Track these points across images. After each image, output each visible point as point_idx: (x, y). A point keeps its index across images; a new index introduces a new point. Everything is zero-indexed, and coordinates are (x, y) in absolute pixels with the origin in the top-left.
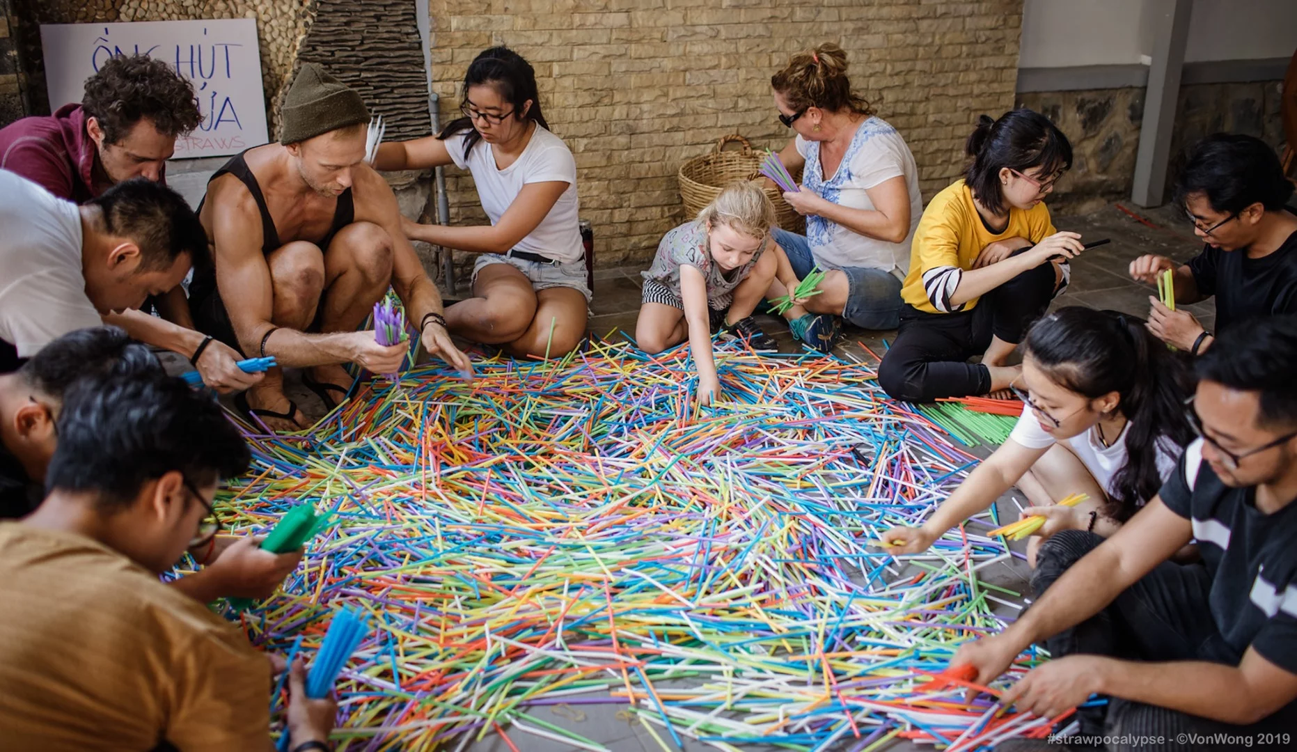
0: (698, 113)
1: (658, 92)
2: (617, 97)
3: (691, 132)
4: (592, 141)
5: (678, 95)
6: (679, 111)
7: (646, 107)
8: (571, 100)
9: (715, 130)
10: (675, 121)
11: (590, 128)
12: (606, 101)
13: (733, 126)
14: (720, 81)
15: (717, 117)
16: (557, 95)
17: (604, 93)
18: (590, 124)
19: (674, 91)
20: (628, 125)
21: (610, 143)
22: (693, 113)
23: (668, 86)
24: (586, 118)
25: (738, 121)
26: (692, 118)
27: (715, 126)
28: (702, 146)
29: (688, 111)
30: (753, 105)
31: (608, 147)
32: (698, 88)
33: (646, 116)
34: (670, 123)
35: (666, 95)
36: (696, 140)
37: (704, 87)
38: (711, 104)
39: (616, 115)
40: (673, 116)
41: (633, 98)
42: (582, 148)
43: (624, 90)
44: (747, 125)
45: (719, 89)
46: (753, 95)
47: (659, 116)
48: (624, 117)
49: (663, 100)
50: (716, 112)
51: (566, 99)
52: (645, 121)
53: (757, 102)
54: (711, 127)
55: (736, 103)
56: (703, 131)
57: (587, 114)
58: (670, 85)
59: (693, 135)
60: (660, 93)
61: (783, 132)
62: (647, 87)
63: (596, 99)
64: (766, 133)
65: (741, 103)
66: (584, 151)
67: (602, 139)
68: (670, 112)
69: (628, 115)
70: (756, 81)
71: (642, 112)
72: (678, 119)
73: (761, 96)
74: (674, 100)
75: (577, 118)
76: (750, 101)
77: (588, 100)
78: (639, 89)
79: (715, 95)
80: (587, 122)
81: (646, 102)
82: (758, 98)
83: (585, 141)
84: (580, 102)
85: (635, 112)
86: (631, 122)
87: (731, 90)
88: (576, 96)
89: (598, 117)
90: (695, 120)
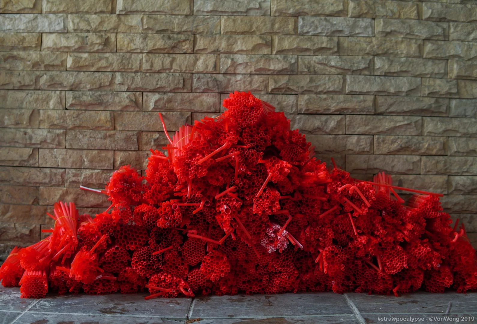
0: (315, 73)
1: (256, 40)
2: (201, 43)
3: (306, 97)
4: (166, 97)
5: (286, 45)
6: (286, 66)
7: (240, 59)
8: (138, 43)
9: (341, 97)
10: (283, 80)
11: (163, 80)
12: (186, 46)
13: (368, 93)
14: (347, 33)
15: (345, 81)
16: (120, 36)
17: (183, 37)
18: (164, 75)
19: (281, 40)
20: (216, 80)
21: (191, 102)
22: (309, 72)
23: (272, 33)
24: (158, 66)
25: (375, 88)
26: (307, 78)
27: (341, 92)
28: (324, 118)
29: (302, 68)
30: (396, 68)
31: (187, 106)
32: (316, 39)
33: (240, 70)
34: (276, 82)
35: (270, 44)
36: (313, 108)
37: (325, 39)
38: (334, 61)
39: (200, 65)
40: (280, 73)
41: (223, 45)
42: (152, 106)
43: (211, 35)
44: (389, 94)
45: (346, 43)
46: (396, 55)
47: (260, 72)
48: (210, 68)
49: (266, 51)
50: (344, 72)
51: (132, 41)
52: (239, 77)
53: (402, 64)
54: (334, 92)
55: (372, 63)
56: (324, 96)
57: (158, 62)
58: (277, 33)
59: (309, 102)
60: (260, 41)
61: (444, 108)
62: (243, 33)
63: (170, 43)
64: (415, 106)
65: (378, 63)
66: (153, 111)
67: (179, 97)
68: (275, 66)
69: (215, 67)
70: (400, 37)
71: (234, 64)
72: (286, 78)
73: (407, 56)
74: (280, 52)
75: (146, 66)
76: (391, 62)
77: (160, 43)
78: (230, 35)
79: (339, 50)
80: (159, 72)
81: (241, 52)
82: (403, 59)
83: (157, 96)
84: (150, 45)
85: (225, 63)
86: (220, 77)
87: (365, 45)
88: (145, 38)
89: (175, 67)
90: (311, 81)
